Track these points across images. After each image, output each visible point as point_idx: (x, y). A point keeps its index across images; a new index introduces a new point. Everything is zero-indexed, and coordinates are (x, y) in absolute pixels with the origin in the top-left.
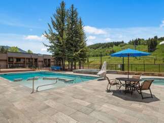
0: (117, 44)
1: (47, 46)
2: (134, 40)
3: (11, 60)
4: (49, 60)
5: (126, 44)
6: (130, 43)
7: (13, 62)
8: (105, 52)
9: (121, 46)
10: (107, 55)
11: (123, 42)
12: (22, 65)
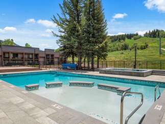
0: (130, 37)
1: (57, 36)
2: (151, 31)
3: (7, 56)
4: (52, 56)
5: (140, 37)
6: (146, 35)
7: (9, 58)
8: (116, 47)
9: (135, 39)
10: (117, 50)
11: (137, 34)
12: (19, 62)
